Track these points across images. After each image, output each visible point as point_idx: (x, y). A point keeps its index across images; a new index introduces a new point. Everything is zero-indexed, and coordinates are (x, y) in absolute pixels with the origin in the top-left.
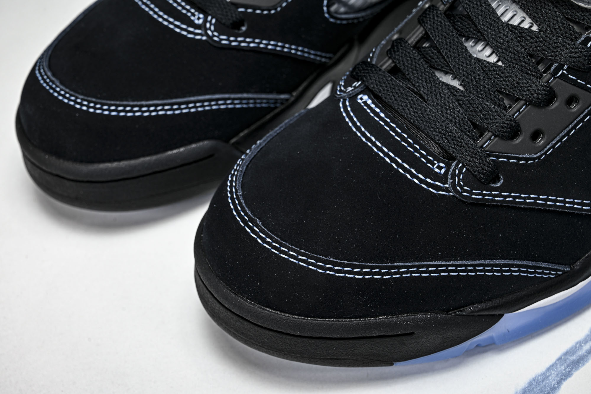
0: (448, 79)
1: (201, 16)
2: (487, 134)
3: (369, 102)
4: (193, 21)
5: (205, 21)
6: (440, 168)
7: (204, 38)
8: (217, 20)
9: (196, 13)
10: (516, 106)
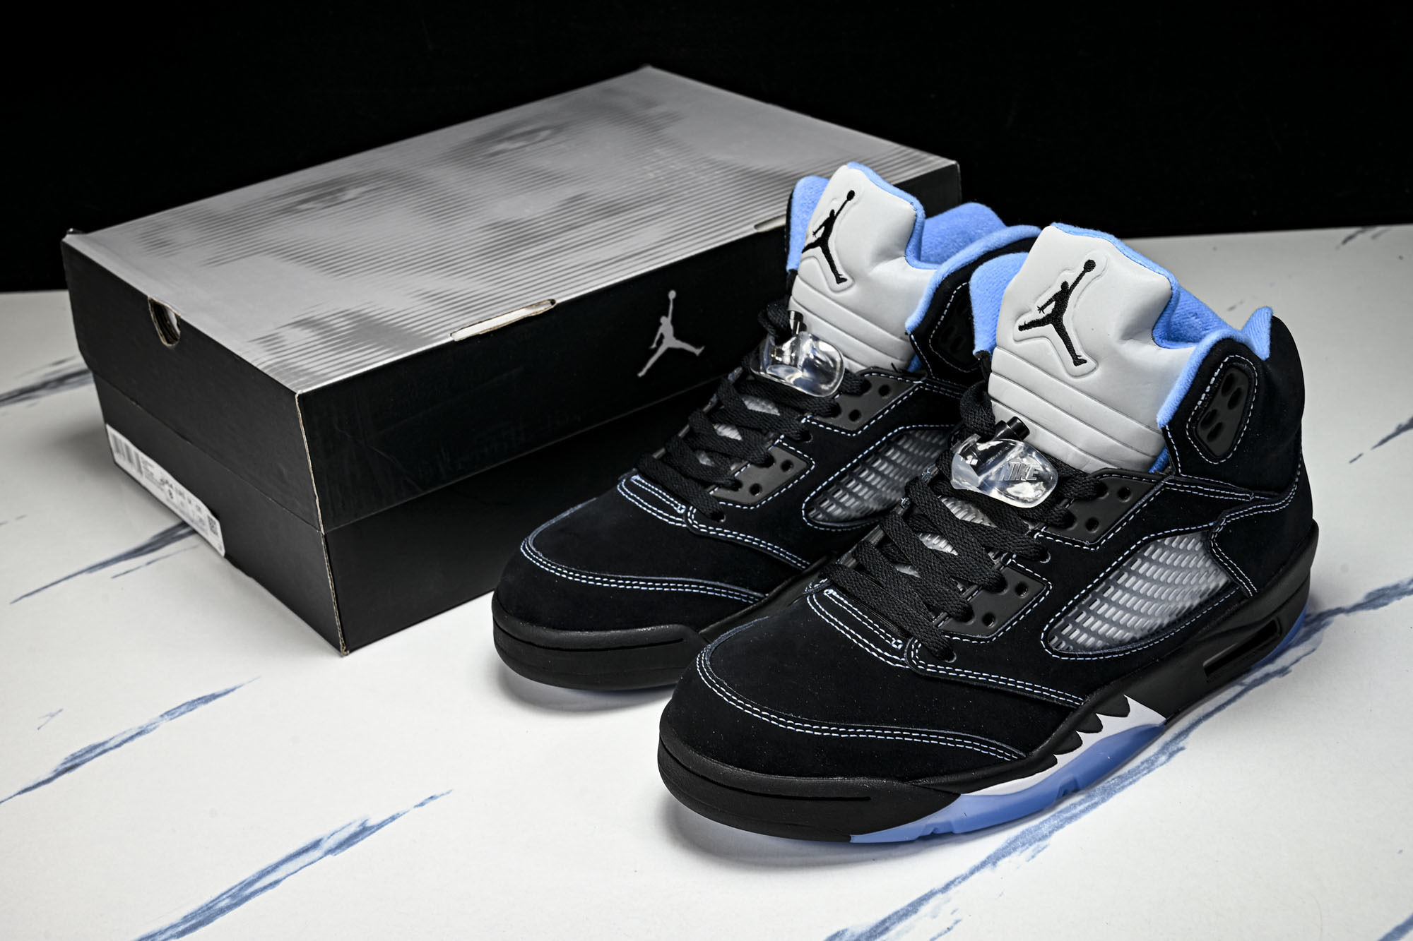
0: (907, 571)
1: (684, 507)
2: (942, 615)
3: (835, 594)
4: (676, 511)
5: (687, 510)
6: (897, 644)
7: (684, 526)
8: (698, 510)
9: (679, 504)
10: (969, 591)
